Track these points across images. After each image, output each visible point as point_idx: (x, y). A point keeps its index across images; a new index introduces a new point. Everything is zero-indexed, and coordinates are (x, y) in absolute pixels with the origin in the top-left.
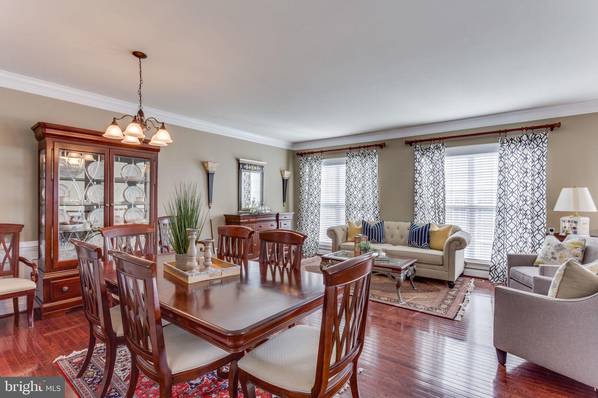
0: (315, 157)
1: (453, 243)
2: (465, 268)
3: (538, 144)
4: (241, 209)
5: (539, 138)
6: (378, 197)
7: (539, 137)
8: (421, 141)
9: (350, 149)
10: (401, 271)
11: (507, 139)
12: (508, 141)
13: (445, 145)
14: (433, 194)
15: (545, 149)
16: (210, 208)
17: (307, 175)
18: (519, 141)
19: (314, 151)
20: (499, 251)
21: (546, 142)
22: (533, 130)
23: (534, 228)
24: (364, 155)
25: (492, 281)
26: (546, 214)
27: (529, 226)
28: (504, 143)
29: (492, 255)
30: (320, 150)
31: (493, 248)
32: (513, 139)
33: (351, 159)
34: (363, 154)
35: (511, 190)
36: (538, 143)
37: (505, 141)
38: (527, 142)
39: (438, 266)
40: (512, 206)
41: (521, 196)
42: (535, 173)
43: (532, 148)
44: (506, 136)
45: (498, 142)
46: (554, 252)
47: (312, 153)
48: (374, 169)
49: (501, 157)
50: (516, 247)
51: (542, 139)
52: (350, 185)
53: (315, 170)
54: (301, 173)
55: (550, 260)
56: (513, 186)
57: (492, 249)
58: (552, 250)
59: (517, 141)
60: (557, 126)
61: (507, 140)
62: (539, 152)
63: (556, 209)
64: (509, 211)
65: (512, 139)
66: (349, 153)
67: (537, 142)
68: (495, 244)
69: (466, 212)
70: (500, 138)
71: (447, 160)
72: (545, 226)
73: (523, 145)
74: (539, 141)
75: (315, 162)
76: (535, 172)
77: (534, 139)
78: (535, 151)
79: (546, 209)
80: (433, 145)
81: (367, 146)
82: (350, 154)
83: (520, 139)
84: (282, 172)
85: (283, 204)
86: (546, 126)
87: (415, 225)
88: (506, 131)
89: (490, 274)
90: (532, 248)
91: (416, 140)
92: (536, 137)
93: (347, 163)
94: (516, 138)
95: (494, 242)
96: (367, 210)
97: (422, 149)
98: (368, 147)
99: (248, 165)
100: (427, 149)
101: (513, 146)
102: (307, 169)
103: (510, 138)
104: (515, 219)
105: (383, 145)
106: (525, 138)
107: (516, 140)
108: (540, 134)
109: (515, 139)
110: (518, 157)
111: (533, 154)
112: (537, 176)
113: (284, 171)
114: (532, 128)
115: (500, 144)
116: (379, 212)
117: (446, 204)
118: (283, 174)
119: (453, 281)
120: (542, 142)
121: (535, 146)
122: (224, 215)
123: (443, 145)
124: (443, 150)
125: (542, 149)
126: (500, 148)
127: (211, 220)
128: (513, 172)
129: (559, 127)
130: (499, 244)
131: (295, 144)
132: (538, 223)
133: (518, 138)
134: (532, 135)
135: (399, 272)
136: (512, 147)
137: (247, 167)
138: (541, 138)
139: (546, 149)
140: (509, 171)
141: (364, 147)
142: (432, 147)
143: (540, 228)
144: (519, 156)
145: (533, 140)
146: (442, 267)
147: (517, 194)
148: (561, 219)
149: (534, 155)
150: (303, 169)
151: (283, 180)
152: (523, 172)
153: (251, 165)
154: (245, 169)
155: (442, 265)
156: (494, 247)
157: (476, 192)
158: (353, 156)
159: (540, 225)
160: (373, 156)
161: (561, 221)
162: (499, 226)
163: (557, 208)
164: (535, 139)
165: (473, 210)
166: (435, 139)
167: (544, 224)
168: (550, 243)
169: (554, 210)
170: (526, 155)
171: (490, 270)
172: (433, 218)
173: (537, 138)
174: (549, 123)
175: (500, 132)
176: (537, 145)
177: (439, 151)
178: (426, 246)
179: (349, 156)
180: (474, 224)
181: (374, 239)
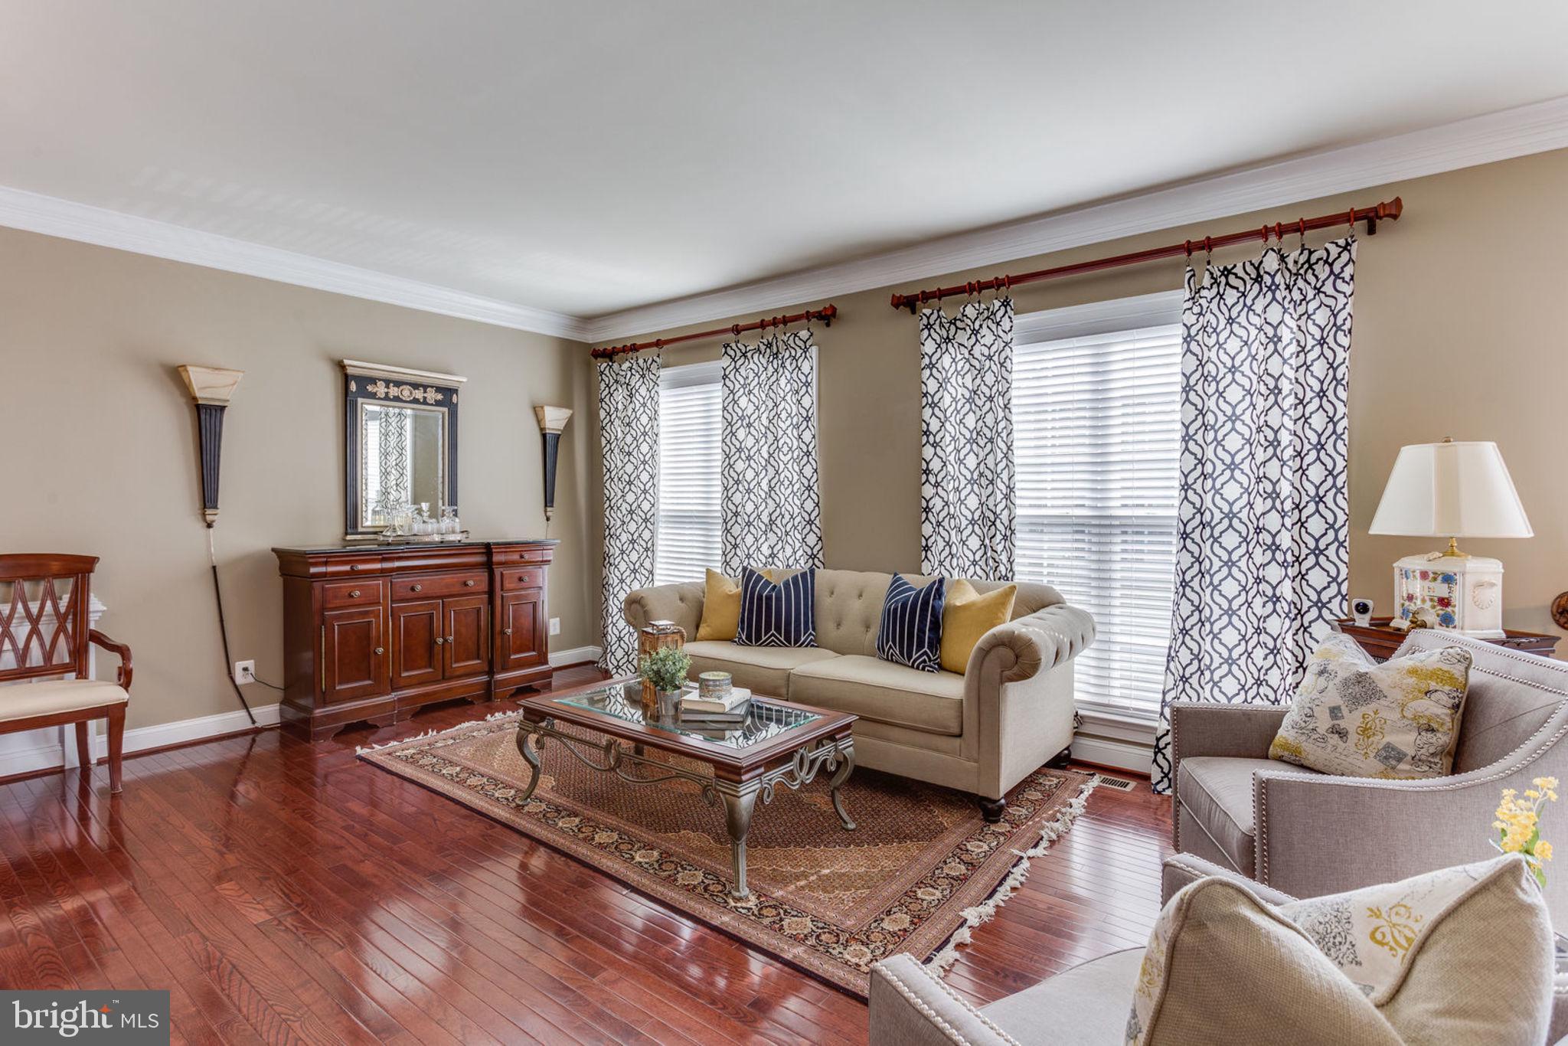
0: (641, 361)
1: (993, 654)
2: (1076, 734)
3: (1318, 286)
4: (356, 526)
5: (1321, 263)
6: (815, 488)
7: (1321, 259)
8: (941, 294)
9: (737, 330)
10: (740, 775)
11: (1212, 274)
12: (1216, 280)
13: (1011, 303)
14: (975, 477)
15: (1342, 300)
16: (209, 526)
17: (619, 419)
18: (1254, 276)
19: (638, 343)
20: (1184, 679)
21: (1346, 275)
22: (1302, 234)
23: (1304, 598)
24: (775, 351)
25: (1160, 788)
26: (1346, 544)
27: (1286, 590)
28: (1203, 288)
29: (1164, 693)
30: (654, 340)
31: (1168, 668)
32: (1230, 272)
33: (739, 363)
34: (769, 345)
35: (1228, 460)
36: (1318, 280)
37: (1207, 281)
38: (1278, 279)
39: (944, 739)
40: (1231, 516)
41: (1259, 480)
42: (1310, 394)
43: (1298, 302)
44: (1209, 263)
45: (1183, 287)
46: (1338, 708)
47: (635, 348)
48: (801, 393)
49: (1188, 339)
50: (1244, 667)
51: (1331, 265)
52: (733, 450)
53: (644, 405)
54: (602, 414)
55: (1324, 739)
56: (1233, 442)
57: (1164, 669)
58: (1333, 698)
59: (1247, 278)
60: (1387, 212)
61: (1212, 278)
62: (1322, 316)
63: (1377, 528)
64: (1221, 533)
65: (1227, 272)
66: (733, 345)
67: (1316, 277)
68: (1173, 654)
69: (1086, 538)
70: (1188, 269)
71: (1023, 360)
72: (1344, 591)
73: (1265, 289)
74: (1323, 271)
75: (643, 376)
76: (1308, 389)
77: (1306, 266)
78: (1310, 311)
79: (1345, 529)
80: (977, 305)
81: (783, 320)
82: (734, 347)
83: (1257, 269)
84: (537, 411)
85: (546, 511)
86: (1350, 217)
87: (906, 583)
88: (1209, 244)
89: (1155, 761)
90: (1296, 672)
91: (923, 292)
92: (1313, 260)
93: (725, 376)
94: (1240, 265)
95: (1170, 647)
96: (784, 531)
97: (943, 320)
98: (785, 321)
99: (388, 382)
100: (955, 319)
101: (1232, 296)
102: (619, 400)
103: (1222, 268)
104: (1243, 564)
105: (829, 313)
106: (1271, 263)
107: (1241, 274)
108: (1328, 245)
109: (1239, 270)
110: (1252, 338)
111: (1302, 322)
112: (1316, 402)
113: (542, 407)
114: (1301, 227)
115: (1188, 290)
116: (820, 539)
117: (1019, 512)
118: (540, 417)
119: (995, 797)
120: (1332, 277)
121: (1311, 294)
122: (273, 550)
123: (1006, 304)
124: (1006, 324)
125: (1330, 302)
126: (1189, 304)
127: (214, 568)
128: (1234, 394)
129: (1395, 217)
130: (1185, 656)
131: (587, 320)
132: (1317, 578)
133: (1248, 265)
134: (1299, 251)
135: (737, 778)
136: (1230, 302)
137: (380, 389)
138: (1330, 261)
139: (1345, 300)
140: (1221, 390)
141: (775, 323)
142: (970, 311)
143: (1325, 597)
144: (1254, 332)
145: (1302, 271)
146: (957, 741)
147: (1250, 473)
148: (1395, 565)
149: (1304, 328)
150: (607, 400)
151: (544, 436)
152: (1266, 392)
153: (398, 384)
154: (373, 396)
155: (960, 736)
156: (1172, 665)
157: (1118, 467)
158: (744, 355)
159: (1325, 588)
160: (799, 352)
161: (1397, 572)
162: (1184, 588)
163: (1380, 526)
164: (1310, 267)
165: (1106, 531)
166: (981, 287)
167: (1339, 585)
168: (1330, 668)
169: (1372, 532)
170: (1275, 328)
171: (1157, 746)
172: (977, 559)
173: (1316, 263)
174: (1359, 206)
175: (1189, 248)
176: (1315, 288)
177: (994, 327)
178: (924, 661)
179: (732, 353)
180: (1110, 579)
181: (773, 631)
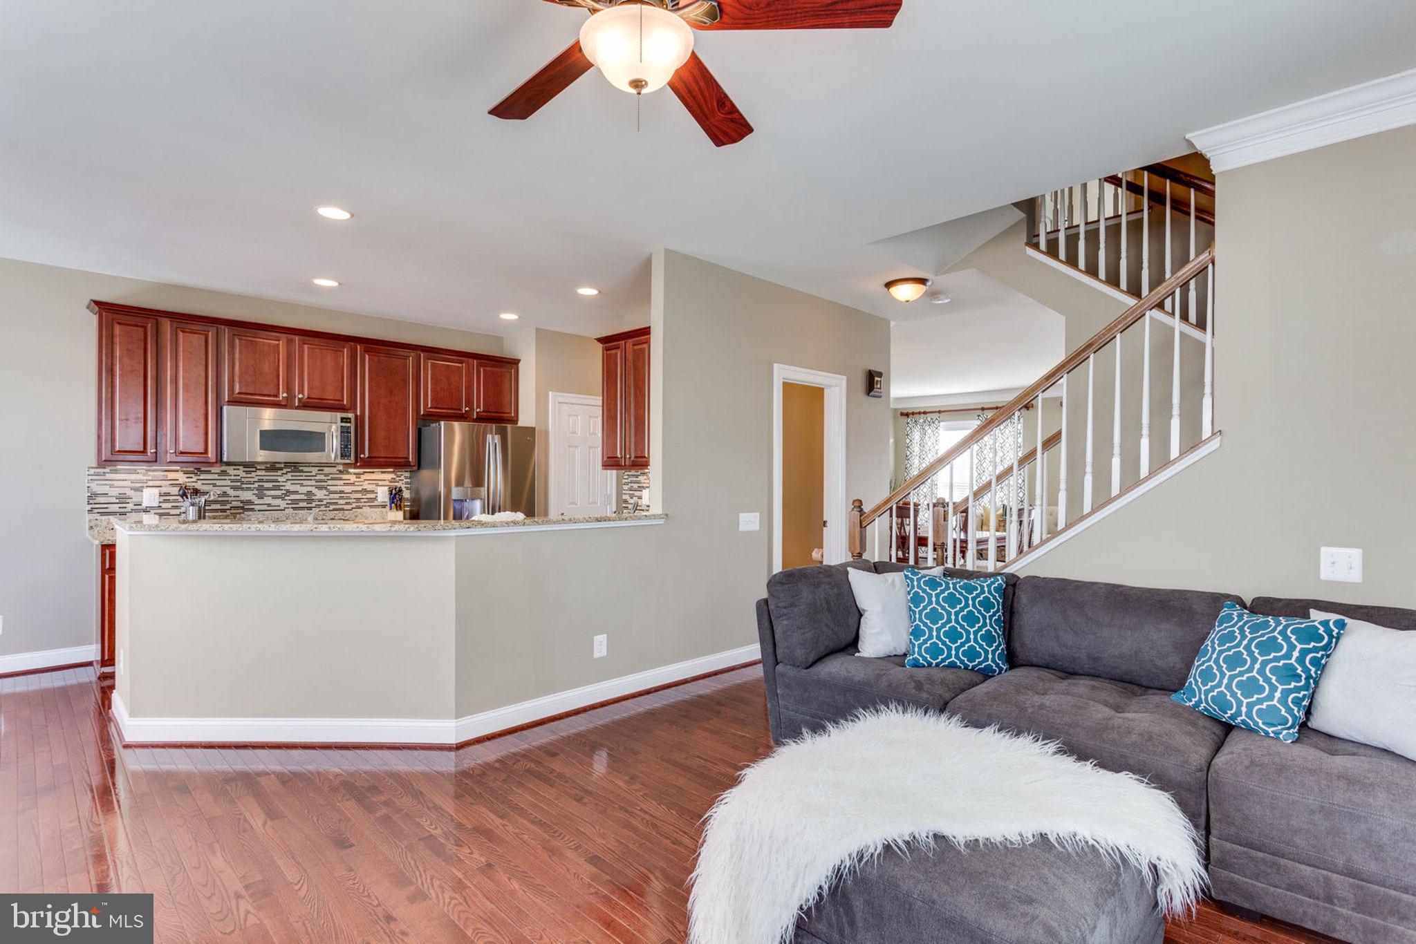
0: (929, 419)
9: (982, 409)
17: (917, 443)
19: (927, 411)
30: (938, 410)
47: (925, 413)
52: (981, 458)
53: (930, 437)
54: (908, 441)
75: (930, 425)
82: (981, 416)
96: (1007, 491)
102: (916, 435)
150: (910, 435)
179: (980, 419)
